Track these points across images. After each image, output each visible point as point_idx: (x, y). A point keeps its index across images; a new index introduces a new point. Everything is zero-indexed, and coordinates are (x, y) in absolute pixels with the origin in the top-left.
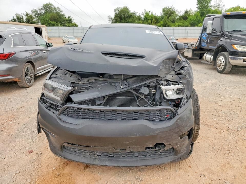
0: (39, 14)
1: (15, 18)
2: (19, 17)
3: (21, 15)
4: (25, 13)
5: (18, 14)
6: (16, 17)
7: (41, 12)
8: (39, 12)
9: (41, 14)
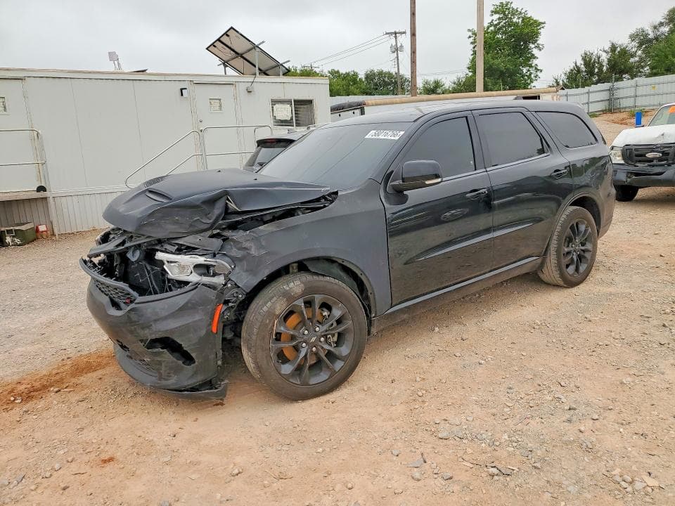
0: (650, 41)
1: (578, 64)
2: (591, 60)
3: (596, 52)
4: (607, 47)
5: (588, 53)
6: (582, 62)
7: (658, 33)
8: (651, 36)
9: (656, 39)
